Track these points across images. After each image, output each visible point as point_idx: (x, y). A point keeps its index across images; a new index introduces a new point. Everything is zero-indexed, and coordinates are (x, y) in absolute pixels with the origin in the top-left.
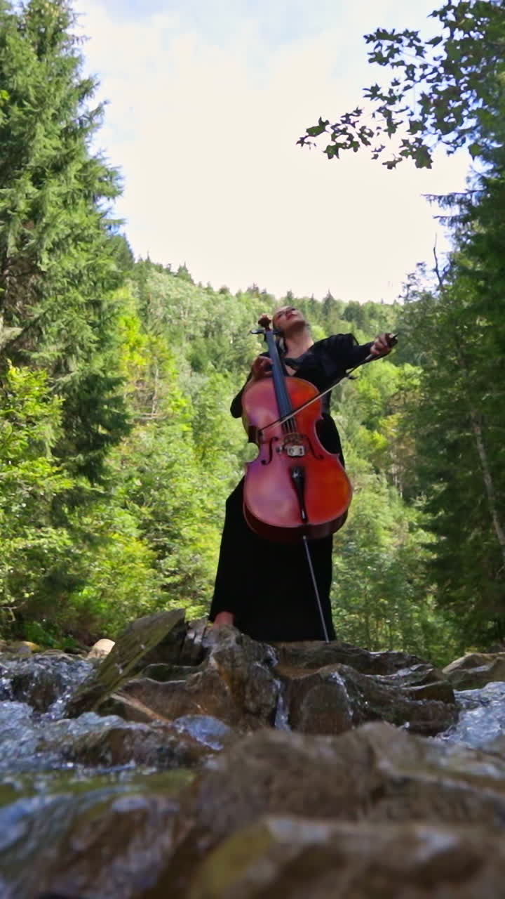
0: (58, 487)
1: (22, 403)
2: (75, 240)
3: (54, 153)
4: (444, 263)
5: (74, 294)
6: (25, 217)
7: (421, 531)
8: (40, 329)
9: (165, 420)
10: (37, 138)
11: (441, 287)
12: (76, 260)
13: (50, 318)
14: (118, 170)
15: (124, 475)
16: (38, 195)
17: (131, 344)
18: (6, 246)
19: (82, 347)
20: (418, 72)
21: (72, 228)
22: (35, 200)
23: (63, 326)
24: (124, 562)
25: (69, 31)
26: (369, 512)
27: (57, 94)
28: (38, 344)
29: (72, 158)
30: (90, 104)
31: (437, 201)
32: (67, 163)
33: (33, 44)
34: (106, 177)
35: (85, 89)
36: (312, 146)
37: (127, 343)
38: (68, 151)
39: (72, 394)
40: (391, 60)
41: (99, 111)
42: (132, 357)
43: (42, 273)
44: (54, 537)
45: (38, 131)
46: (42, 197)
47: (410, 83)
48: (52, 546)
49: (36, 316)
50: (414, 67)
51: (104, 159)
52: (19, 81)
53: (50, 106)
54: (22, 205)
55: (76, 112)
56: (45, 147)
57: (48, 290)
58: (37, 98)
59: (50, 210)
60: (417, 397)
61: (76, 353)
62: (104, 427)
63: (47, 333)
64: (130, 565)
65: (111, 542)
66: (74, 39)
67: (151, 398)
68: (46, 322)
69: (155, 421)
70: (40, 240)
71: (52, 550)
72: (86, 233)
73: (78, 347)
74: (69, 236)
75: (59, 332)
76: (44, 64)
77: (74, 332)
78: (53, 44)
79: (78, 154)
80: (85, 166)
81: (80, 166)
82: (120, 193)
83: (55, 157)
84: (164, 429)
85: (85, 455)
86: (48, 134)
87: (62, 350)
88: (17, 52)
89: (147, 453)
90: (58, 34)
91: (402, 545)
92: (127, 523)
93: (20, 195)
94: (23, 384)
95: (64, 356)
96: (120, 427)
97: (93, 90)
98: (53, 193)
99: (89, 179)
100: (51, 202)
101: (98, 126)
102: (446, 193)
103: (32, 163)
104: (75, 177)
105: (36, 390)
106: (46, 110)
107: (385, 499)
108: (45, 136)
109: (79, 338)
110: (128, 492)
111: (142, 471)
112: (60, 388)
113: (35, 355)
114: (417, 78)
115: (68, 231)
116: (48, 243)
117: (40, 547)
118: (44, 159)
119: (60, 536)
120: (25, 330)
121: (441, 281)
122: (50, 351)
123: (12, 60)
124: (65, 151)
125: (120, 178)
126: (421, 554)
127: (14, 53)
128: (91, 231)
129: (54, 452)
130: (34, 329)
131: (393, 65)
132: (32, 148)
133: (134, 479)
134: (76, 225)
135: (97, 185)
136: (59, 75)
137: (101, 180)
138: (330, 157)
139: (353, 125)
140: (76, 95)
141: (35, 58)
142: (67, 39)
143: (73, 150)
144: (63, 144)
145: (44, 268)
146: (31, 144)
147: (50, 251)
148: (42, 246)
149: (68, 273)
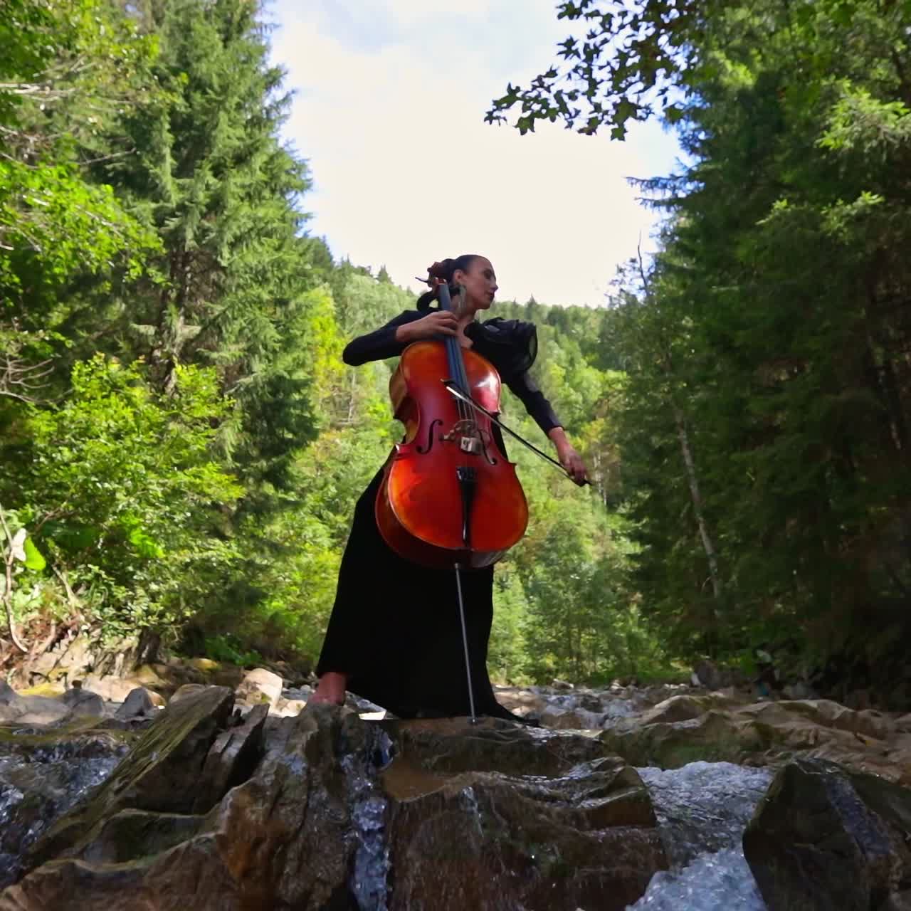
0: (226, 496)
1: (188, 403)
2: (258, 235)
3: (237, 143)
4: (648, 263)
5: (256, 290)
6: (204, 210)
7: (623, 539)
8: (220, 328)
9: (362, 425)
10: (219, 127)
11: (645, 288)
12: (258, 255)
13: (230, 316)
14: (306, 163)
15: (320, 482)
16: (219, 186)
17: (327, 347)
18: (184, 240)
19: (265, 347)
20: (616, 22)
21: (254, 221)
22: (215, 191)
23: (244, 325)
24: (316, 572)
25: (258, 19)
26: (571, 518)
27: (242, 81)
28: (218, 343)
29: (257, 149)
30: (278, 93)
31: (638, 185)
32: (251, 154)
33: (219, 31)
34: (294, 169)
35: (273, 79)
36: (502, 121)
37: (323, 346)
38: (253, 141)
39: (255, 396)
40: (585, 11)
41: (286, 100)
42: (328, 361)
43: (223, 269)
44: (223, 549)
45: (221, 120)
46: (222, 189)
47: (607, 35)
48: (222, 559)
49: (217, 313)
50: (612, 16)
51: (292, 152)
52: (202, 68)
53: (234, 93)
54: (202, 197)
55: (262, 102)
56: (229, 137)
57: (230, 287)
58: (221, 87)
59: (232, 202)
60: (619, 402)
61: (259, 353)
62: (290, 431)
63: (227, 331)
64: (323, 575)
65: (300, 552)
66: (261, 26)
67: (348, 402)
68: (226, 319)
69: (353, 426)
70: (221, 232)
71: (221, 563)
72: (269, 227)
73: (260, 347)
74: (251, 229)
75: (241, 331)
76: (230, 51)
77: (256, 331)
78: (240, 30)
79: (264, 145)
80: (272, 158)
81: (265, 158)
82: (309, 187)
83: (239, 147)
84: (361, 434)
85: (268, 460)
86: (233, 123)
87: (244, 350)
88: (203, 38)
89: (342, 459)
90: (245, 21)
91: (604, 553)
92: (319, 533)
93: (199, 185)
94: (189, 383)
95: (245, 356)
96: (307, 431)
97: (281, 79)
98: (235, 184)
99: (275, 171)
100: (233, 194)
101: (286, 117)
102: (649, 177)
103: (215, 154)
104: (260, 169)
105: (203, 391)
106: (230, 99)
107: (587, 505)
108: (230, 126)
109: (262, 337)
110: (323, 500)
111: (337, 478)
112: (242, 389)
113: (214, 355)
114: (614, 28)
115: (250, 225)
116: (229, 237)
117: (208, 560)
118: (227, 149)
119: (229, 548)
120: (204, 329)
121: (645, 282)
122: (230, 351)
123: (196, 47)
124: (249, 142)
125: (309, 172)
126: (624, 563)
127: (199, 40)
128: (275, 225)
129: (236, 457)
130: (213, 328)
131: (588, 15)
132: (215, 137)
133: (330, 486)
134: (261, 219)
135: (284, 178)
136: (244, 62)
137: (287, 172)
138: (523, 133)
139: (548, 89)
140: (263, 84)
141: (221, 45)
142: (254, 27)
143: (258, 141)
144: (247, 135)
145: (224, 263)
146: (214, 133)
147: (233, 246)
148: (222, 240)
149: (251, 269)
